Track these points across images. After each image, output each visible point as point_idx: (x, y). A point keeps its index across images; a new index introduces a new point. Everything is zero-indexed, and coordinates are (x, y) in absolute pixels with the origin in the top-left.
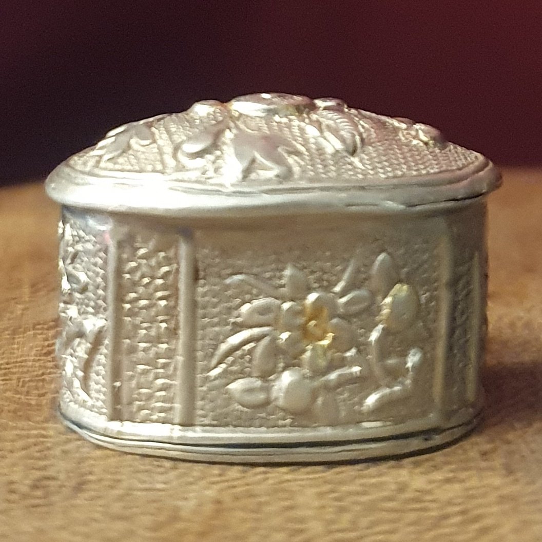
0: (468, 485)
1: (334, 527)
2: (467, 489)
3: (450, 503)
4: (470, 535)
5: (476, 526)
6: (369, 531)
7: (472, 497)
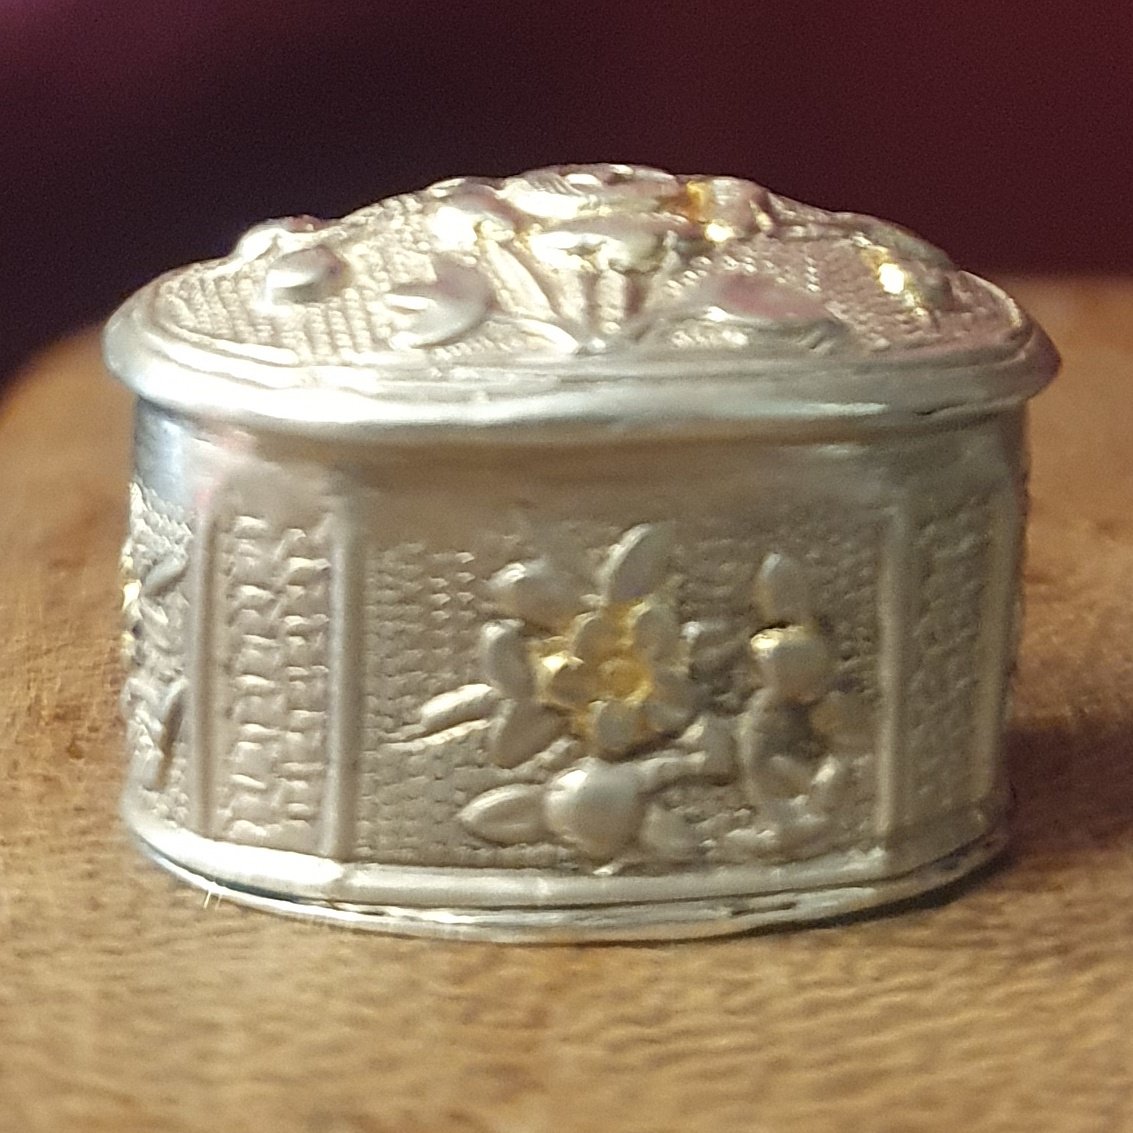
0: (1068, 896)
1: (809, 978)
2: (1069, 904)
3: (1035, 931)
4: (1075, 995)
5: (1088, 977)
6: (878, 986)
7: (1079, 920)
